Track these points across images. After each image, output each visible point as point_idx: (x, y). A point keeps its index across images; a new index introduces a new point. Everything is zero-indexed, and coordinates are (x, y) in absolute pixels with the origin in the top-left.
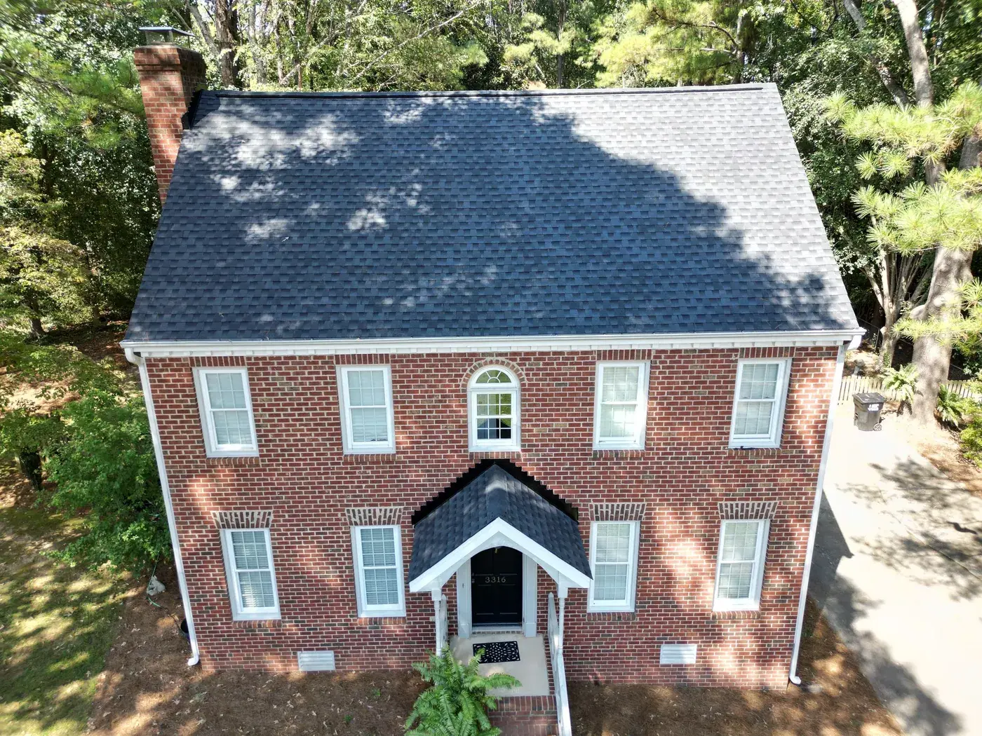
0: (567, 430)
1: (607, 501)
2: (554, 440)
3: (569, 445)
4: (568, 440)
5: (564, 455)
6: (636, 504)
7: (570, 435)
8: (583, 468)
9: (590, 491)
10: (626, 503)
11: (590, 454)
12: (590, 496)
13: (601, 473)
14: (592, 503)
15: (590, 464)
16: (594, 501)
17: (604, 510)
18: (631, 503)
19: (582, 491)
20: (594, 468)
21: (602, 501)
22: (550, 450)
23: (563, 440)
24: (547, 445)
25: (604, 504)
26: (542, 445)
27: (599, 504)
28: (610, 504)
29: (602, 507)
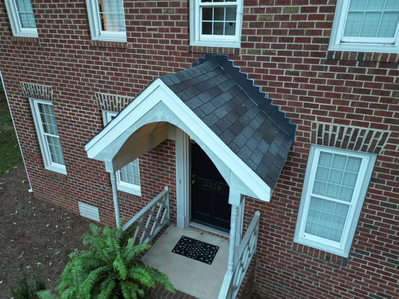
0: (298, 18)
1: (336, 121)
2: (280, 32)
3: (298, 40)
4: (297, 32)
5: (289, 53)
6: (375, 131)
7: (301, 25)
8: (311, 74)
9: (316, 106)
10: (361, 128)
11: (323, 55)
12: (314, 112)
13: (334, 82)
14: (316, 121)
15: (321, 68)
16: (319, 119)
17: (330, 132)
18: (368, 129)
19: (306, 105)
20: (325, 75)
21: (329, 120)
22: (274, 46)
23: (291, 32)
24: (270, 39)
25: (332, 125)
26: (266, 39)
27: (324, 124)
28: (339, 126)
29: (327, 128)
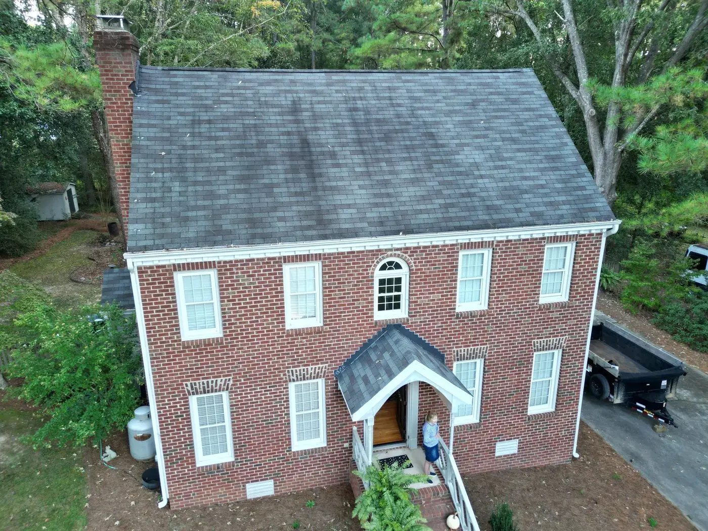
0: (440, 300)
1: (465, 347)
2: (431, 307)
3: (441, 310)
4: (440, 306)
5: (437, 317)
6: (482, 347)
7: (441, 303)
8: (449, 325)
9: (454, 341)
10: (476, 347)
11: (454, 315)
12: (453, 344)
13: (461, 328)
14: (455, 349)
15: (454, 322)
16: (456, 347)
17: (462, 353)
18: (479, 347)
19: (449, 342)
20: (456, 325)
21: (461, 347)
22: (428, 315)
23: (437, 307)
24: (427, 311)
25: (462, 349)
26: (424, 312)
27: (459, 349)
28: (466, 349)
29: (461, 351)
